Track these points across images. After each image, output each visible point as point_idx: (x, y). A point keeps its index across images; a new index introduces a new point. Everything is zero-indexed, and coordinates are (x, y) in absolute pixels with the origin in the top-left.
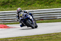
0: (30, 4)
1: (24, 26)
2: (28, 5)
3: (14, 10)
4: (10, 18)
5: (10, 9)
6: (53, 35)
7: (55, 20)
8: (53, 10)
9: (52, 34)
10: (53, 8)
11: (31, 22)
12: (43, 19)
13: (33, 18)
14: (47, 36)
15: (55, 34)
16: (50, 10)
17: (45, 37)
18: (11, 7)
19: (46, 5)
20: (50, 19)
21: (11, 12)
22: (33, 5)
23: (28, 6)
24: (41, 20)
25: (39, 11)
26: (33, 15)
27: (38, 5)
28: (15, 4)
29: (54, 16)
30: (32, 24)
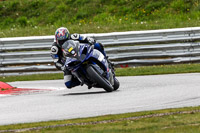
0: (87, 16)
1: (78, 84)
2: (79, 17)
3: (32, 35)
4: (22, 61)
5: (21, 30)
6: (162, 117)
7: (169, 66)
8: (160, 34)
9: (158, 111)
10: (161, 28)
11: (102, 72)
12: (127, 65)
13: (106, 58)
14: (143, 120)
15: (167, 112)
16: (153, 34)
17: (135, 121)
18: (24, 23)
19: (137, 18)
20: (152, 64)
21: (25, 41)
22: (95, 17)
23: (81, 21)
24: (121, 65)
25: (116, 37)
26: (106, 50)
27: (112, 19)
28: (37, 16)
29: (164, 54)
30: (105, 76)
